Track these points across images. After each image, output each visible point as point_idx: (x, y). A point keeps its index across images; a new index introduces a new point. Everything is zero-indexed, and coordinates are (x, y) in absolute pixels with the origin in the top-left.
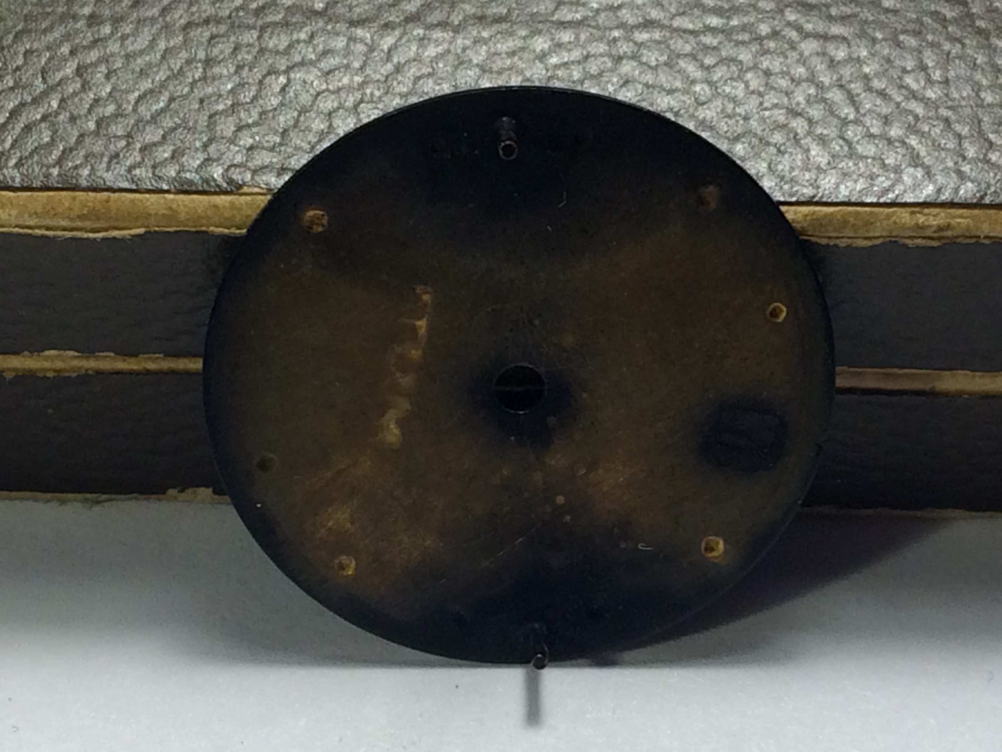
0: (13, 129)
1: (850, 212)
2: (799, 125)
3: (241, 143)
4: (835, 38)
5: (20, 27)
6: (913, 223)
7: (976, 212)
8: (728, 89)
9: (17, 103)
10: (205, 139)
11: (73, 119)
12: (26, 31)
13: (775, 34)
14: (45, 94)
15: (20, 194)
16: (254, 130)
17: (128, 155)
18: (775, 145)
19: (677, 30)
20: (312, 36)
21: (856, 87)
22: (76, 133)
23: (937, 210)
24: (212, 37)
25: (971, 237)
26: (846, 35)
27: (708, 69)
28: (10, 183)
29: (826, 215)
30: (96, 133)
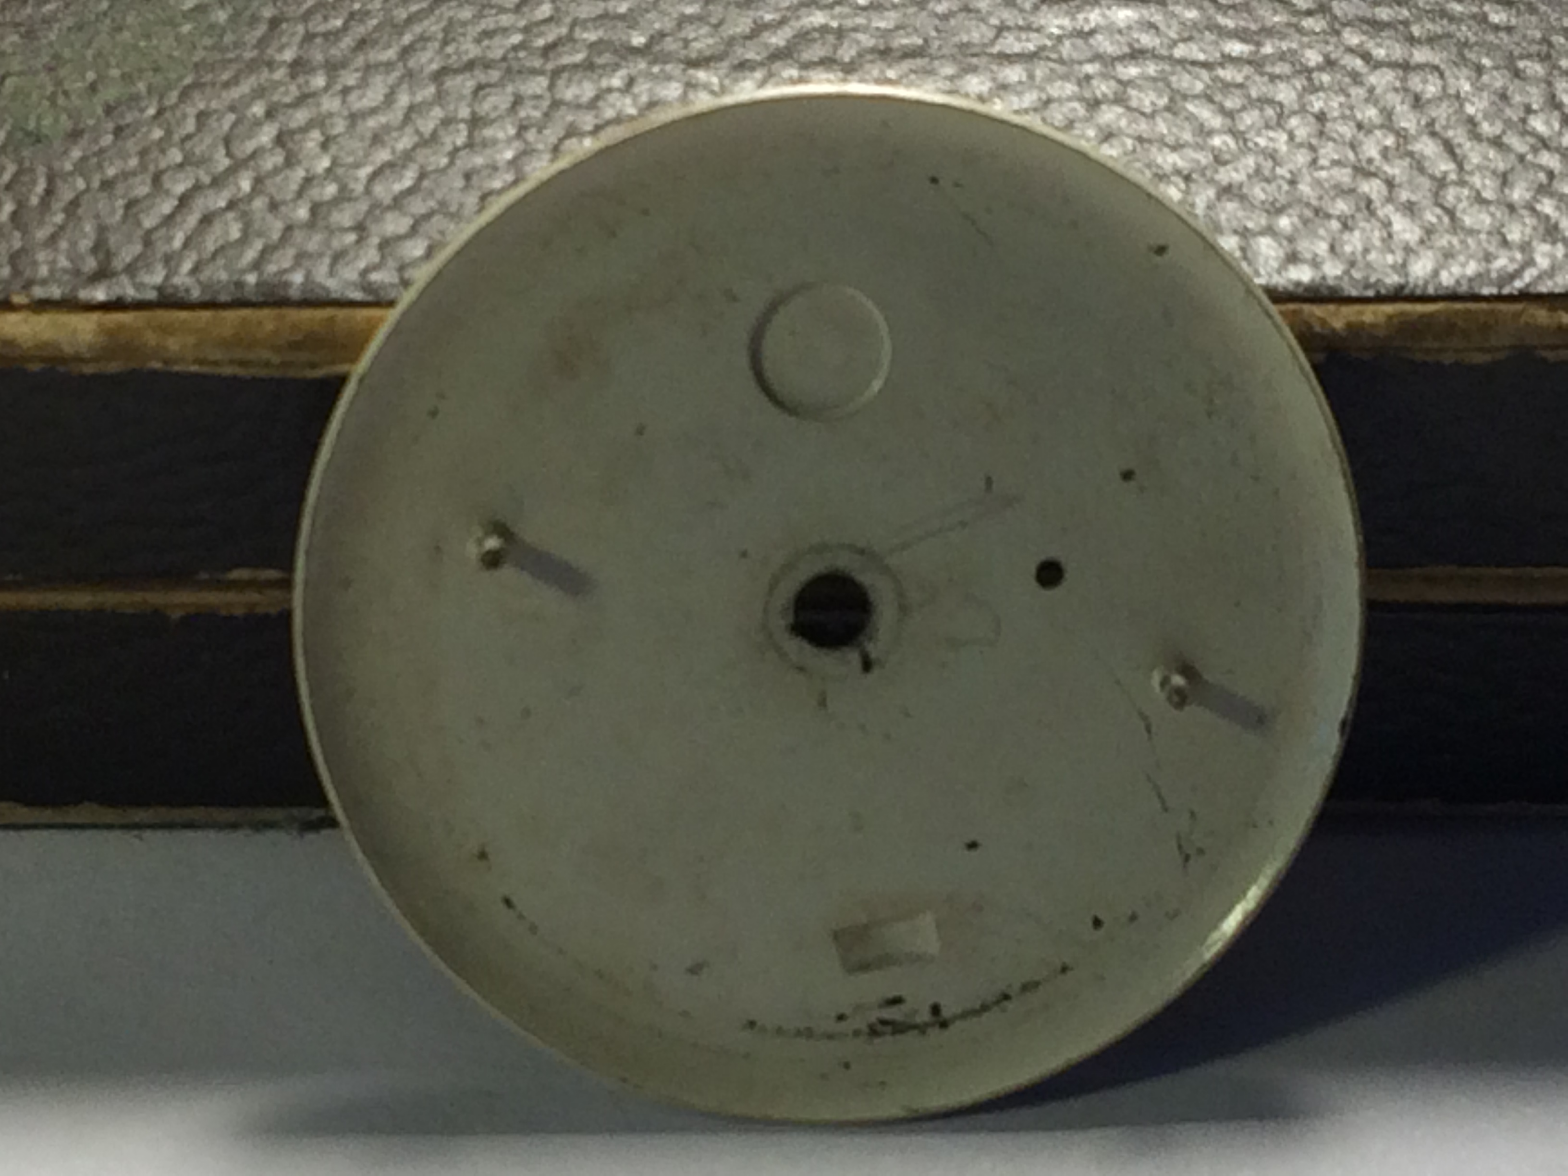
1: (1457, 312)
2: (1373, 188)
4: (1420, 67)
5: (188, 80)
6: (1553, 324)
8: (1262, 142)
12: (197, 85)
13: (1329, 64)
14: (233, 170)
18: (1339, 218)
19: (1182, 62)
20: (631, 82)
21: (1458, 135)
24: (480, 87)
26: (1437, 61)
27: (1231, 114)
28: (185, 298)
29: (1422, 316)
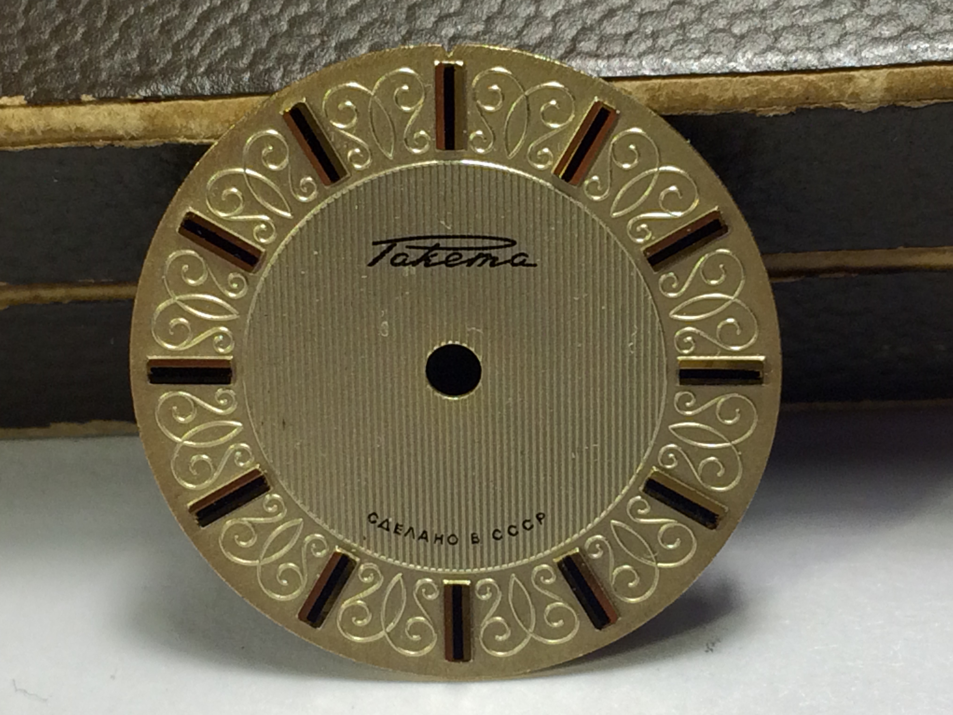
0: (203, 34)
3: (443, 33)
10: (404, 32)
11: (265, 21)
15: (210, 102)
16: (455, 19)
17: (323, 54)
22: (267, 34)
30: (289, 34)
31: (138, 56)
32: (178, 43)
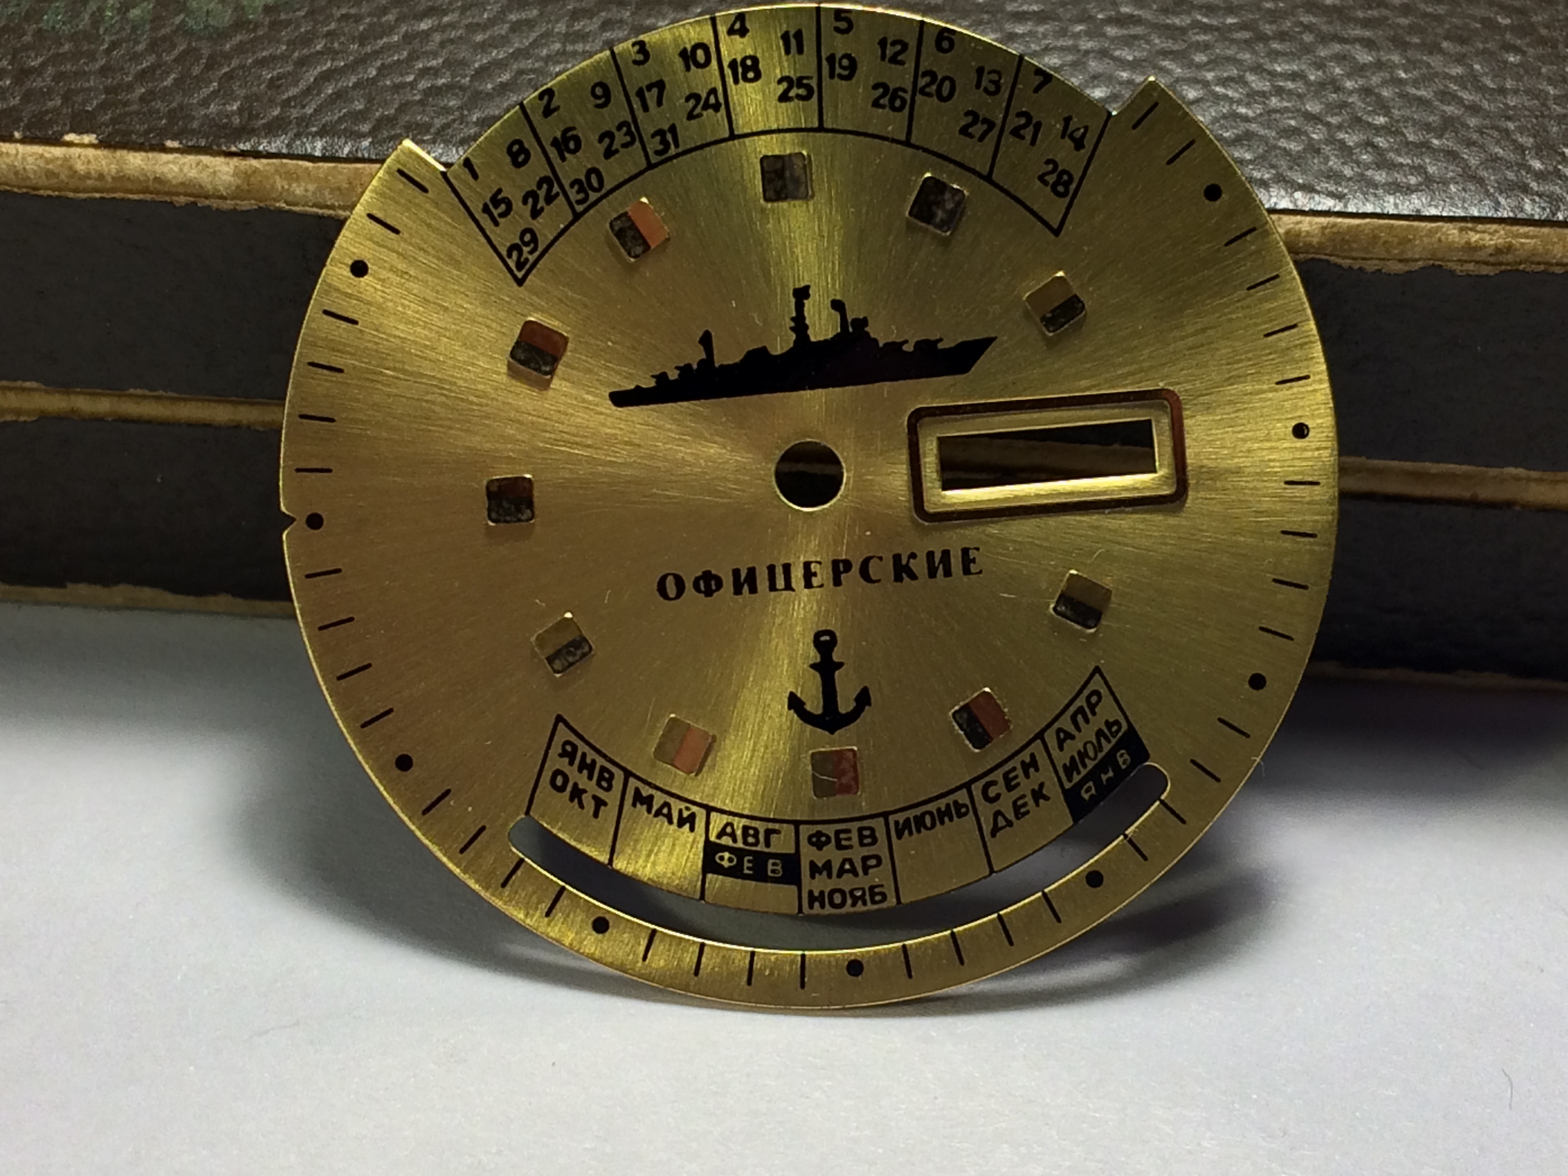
0: (319, 94)
1: (1381, 226)
6: (1463, 241)
7: (1546, 230)
9: (325, 68)
14: (362, 61)
15: (321, 164)
23: (1494, 227)
25: (1539, 263)
26: (1373, 38)
27: (1200, 67)
28: (309, 150)
29: (1350, 228)
30: (422, 103)
31: (238, 108)
32: (289, 99)
